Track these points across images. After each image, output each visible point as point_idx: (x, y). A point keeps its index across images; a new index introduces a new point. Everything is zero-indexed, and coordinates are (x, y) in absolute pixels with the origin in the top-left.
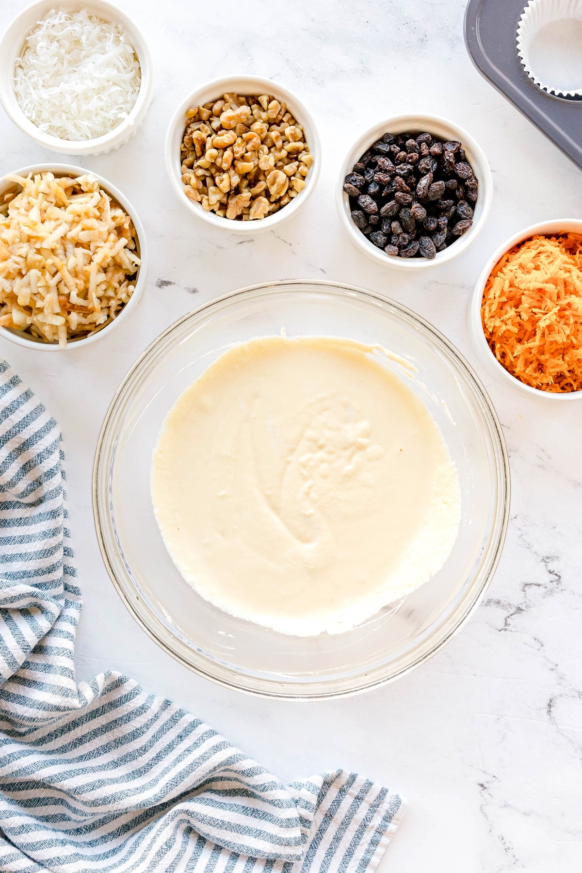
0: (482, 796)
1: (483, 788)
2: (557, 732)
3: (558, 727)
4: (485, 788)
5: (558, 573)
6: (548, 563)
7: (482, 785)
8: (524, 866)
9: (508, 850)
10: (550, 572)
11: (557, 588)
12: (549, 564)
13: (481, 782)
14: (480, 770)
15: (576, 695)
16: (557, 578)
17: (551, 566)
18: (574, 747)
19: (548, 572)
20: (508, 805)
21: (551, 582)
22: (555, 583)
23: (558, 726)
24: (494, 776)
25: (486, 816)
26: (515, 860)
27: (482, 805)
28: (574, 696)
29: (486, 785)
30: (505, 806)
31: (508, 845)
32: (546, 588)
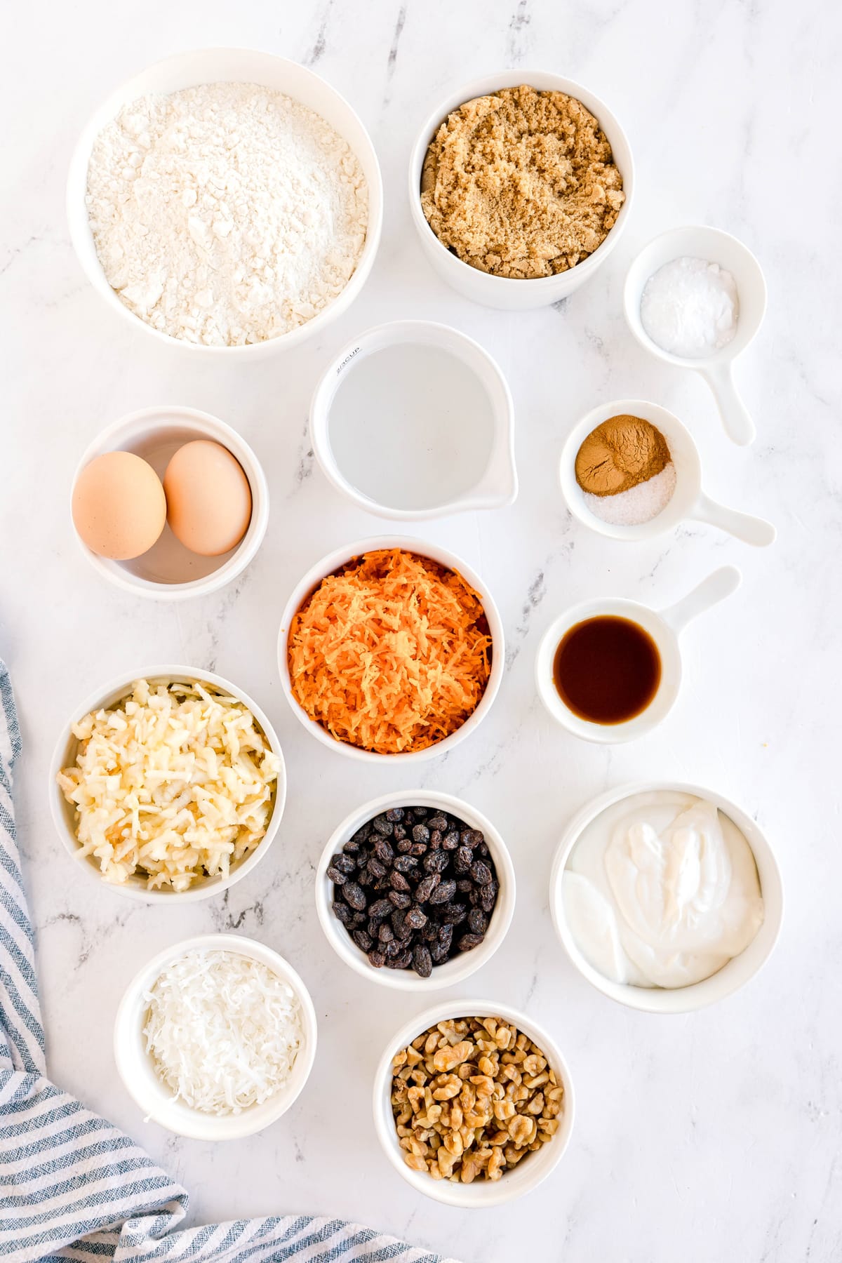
5: (241, 925)
6: (255, 911)
10: (243, 914)
11: (223, 924)
15: (85, 952)
16: (235, 923)
17: (250, 916)
19: (243, 911)
21: (230, 916)
22: (229, 920)
28: (82, 948)
32: (223, 909)
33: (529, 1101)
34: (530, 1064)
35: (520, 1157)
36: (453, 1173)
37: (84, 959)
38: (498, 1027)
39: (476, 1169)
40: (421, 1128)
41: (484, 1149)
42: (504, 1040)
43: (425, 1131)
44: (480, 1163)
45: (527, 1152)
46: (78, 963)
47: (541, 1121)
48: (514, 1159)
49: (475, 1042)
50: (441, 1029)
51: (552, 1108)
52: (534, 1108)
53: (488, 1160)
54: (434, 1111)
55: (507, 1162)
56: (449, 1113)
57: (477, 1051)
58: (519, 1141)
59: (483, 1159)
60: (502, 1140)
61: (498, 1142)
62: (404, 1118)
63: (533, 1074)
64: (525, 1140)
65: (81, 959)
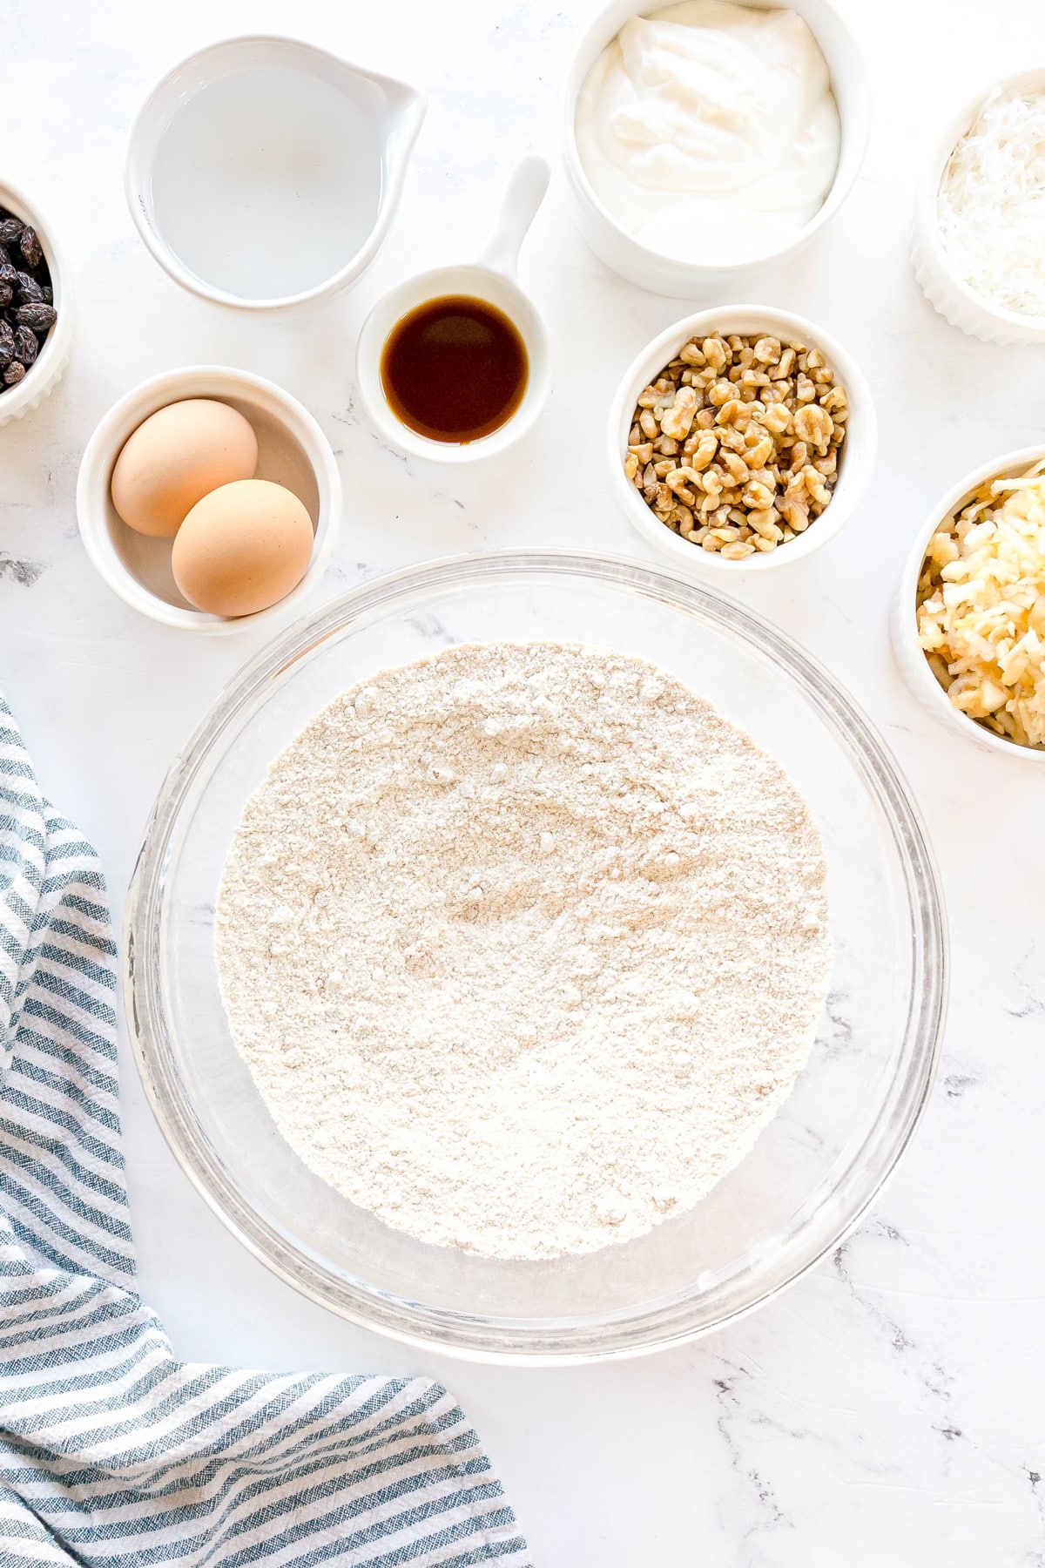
0: (721, 1403)
1: (722, 1389)
2: (852, 1294)
3: (852, 1287)
4: (727, 1389)
5: (847, 1022)
6: (832, 1004)
7: (721, 1384)
8: (792, 1526)
9: (765, 1497)
10: (834, 1019)
11: (846, 1046)
12: (833, 1006)
13: (719, 1379)
14: (718, 1358)
15: (885, 1232)
16: (846, 1030)
17: (837, 1010)
18: (880, 1321)
19: (831, 1020)
20: (767, 1419)
21: (836, 1035)
22: (842, 1038)
23: (853, 1284)
24: (741, 1369)
25: (728, 1437)
26: (777, 1513)
27: (721, 1418)
28: (880, 1235)
29: (728, 1384)
30: (760, 1421)
31: (765, 1487)
32: (827, 1045)
33: (794, 390)
34: (762, 352)
35: (835, 458)
36: (783, 532)
37: (894, 1234)
38: (700, 348)
39: (802, 505)
40: (711, 513)
41: (791, 481)
42: (717, 352)
43: (718, 511)
44: (801, 496)
45: (838, 448)
46: (900, 1240)
47: (823, 400)
48: (831, 464)
49: (690, 384)
50: (644, 402)
51: (823, 375)
52: (806, 391)
53: (805, 486)
54: (710, 481)
55: (826, 476)
56: (726, 470)
57: (702, 391)
58: (822, 442)
59: (800, 487)
60: (801, 451)
61: (799, 461)
62: (687, 522)
63: (775, 361)
64: (824, 434)
65: (895, 1237)
